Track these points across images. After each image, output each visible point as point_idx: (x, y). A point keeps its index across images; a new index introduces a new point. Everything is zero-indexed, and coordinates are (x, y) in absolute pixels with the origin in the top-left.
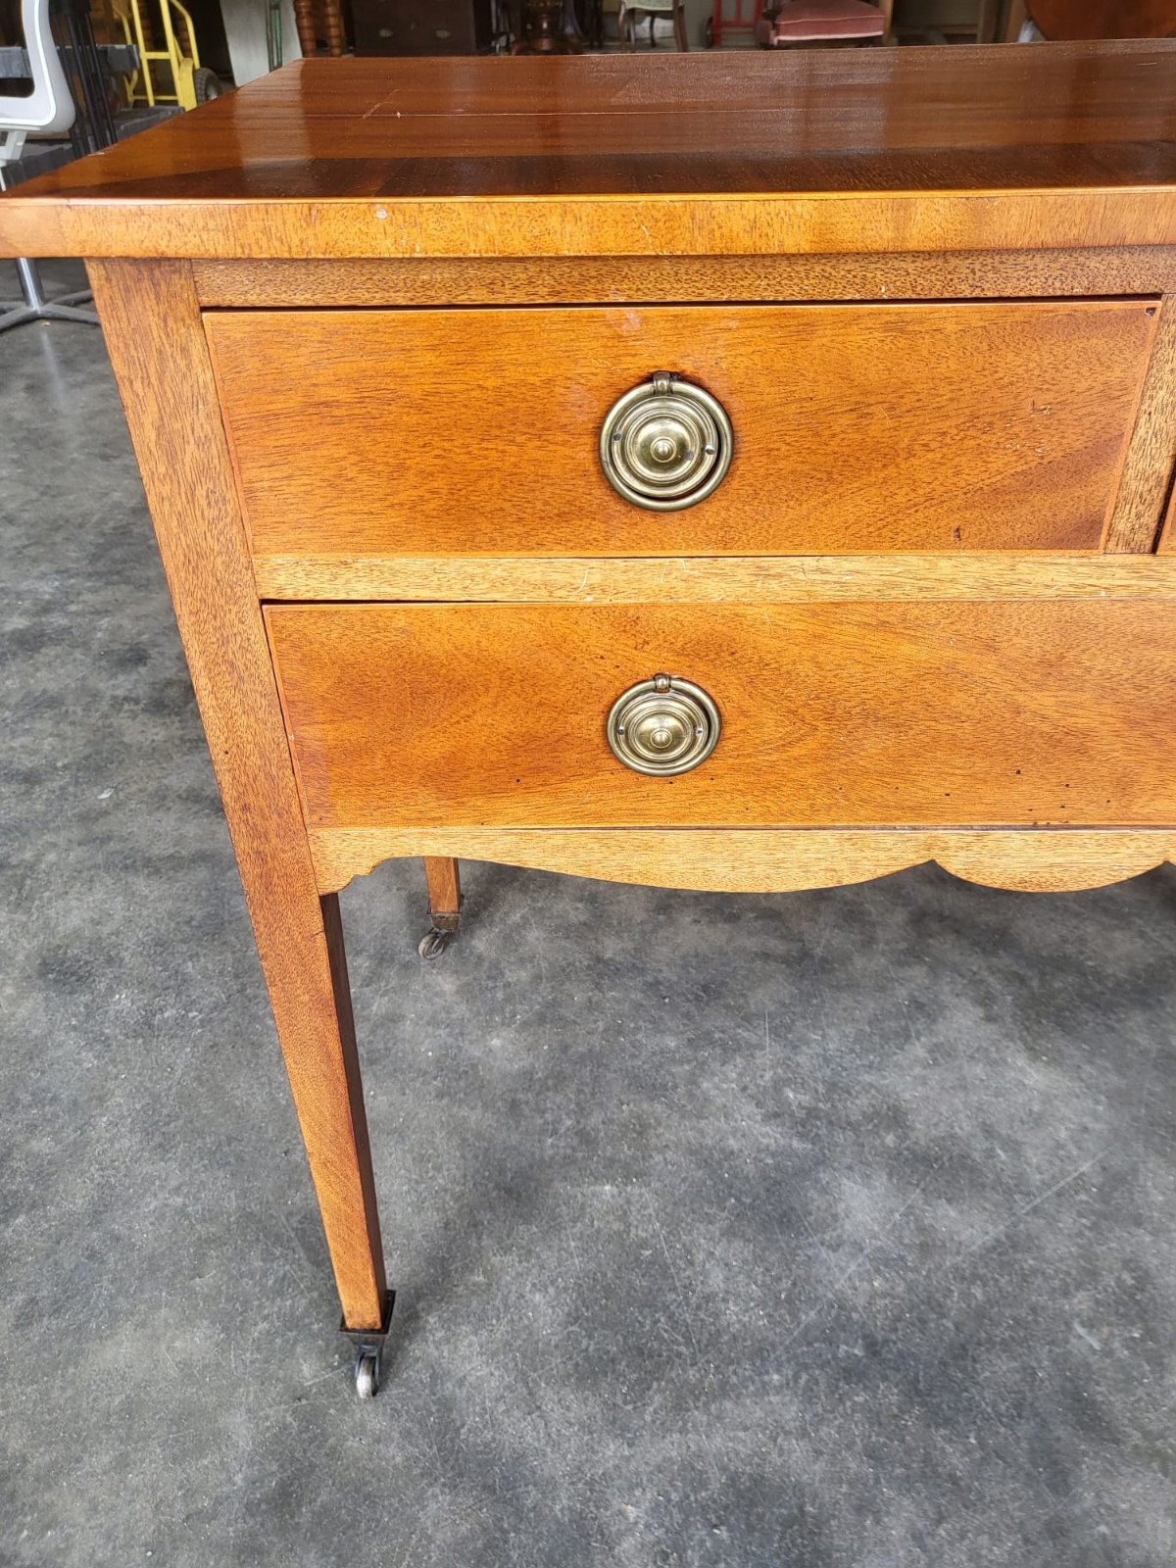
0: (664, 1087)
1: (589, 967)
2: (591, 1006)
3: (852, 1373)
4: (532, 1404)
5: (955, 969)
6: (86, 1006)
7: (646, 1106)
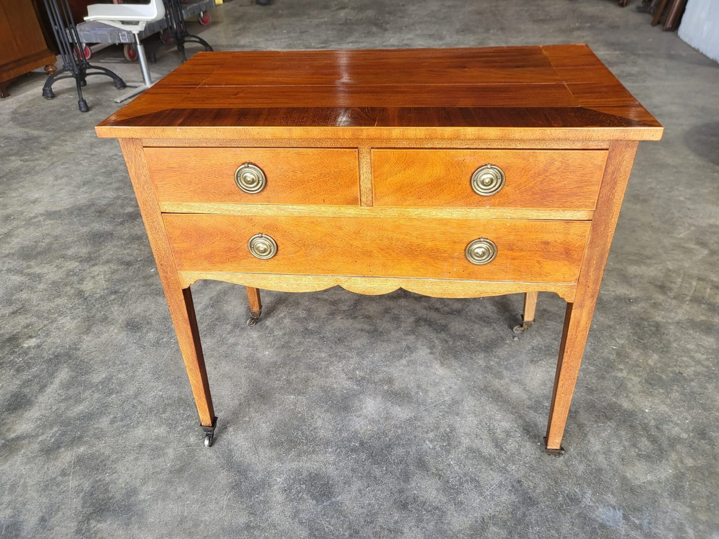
0: (317, 368)
1: (302, 331)
2: (300, 343)
3: (354, 450)
4: (256, 452)
5: (425, 337)
6: (139, 337)
7: (310, 374)
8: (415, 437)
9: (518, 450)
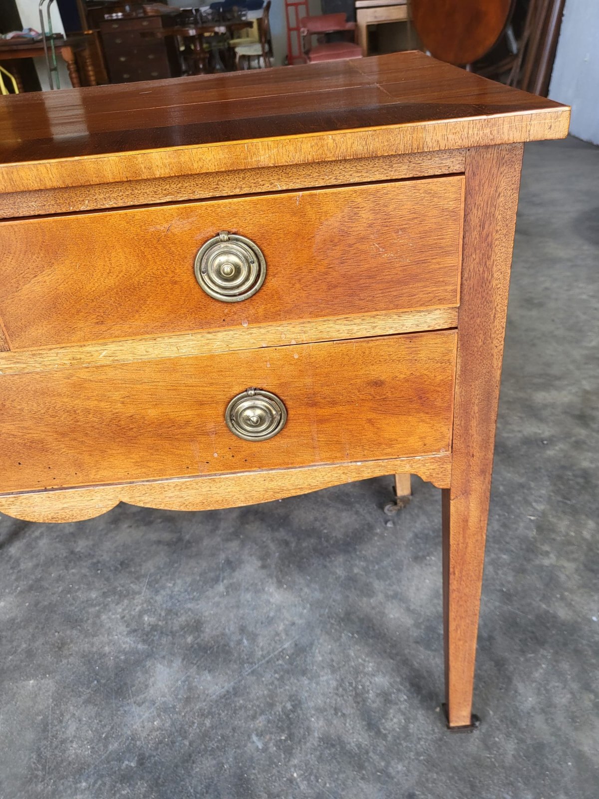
0: (81, 620)
2: (60, 579)
5: (254, 541)
7: (68, 632)
8: (234, 730)
9: (405, 729)
